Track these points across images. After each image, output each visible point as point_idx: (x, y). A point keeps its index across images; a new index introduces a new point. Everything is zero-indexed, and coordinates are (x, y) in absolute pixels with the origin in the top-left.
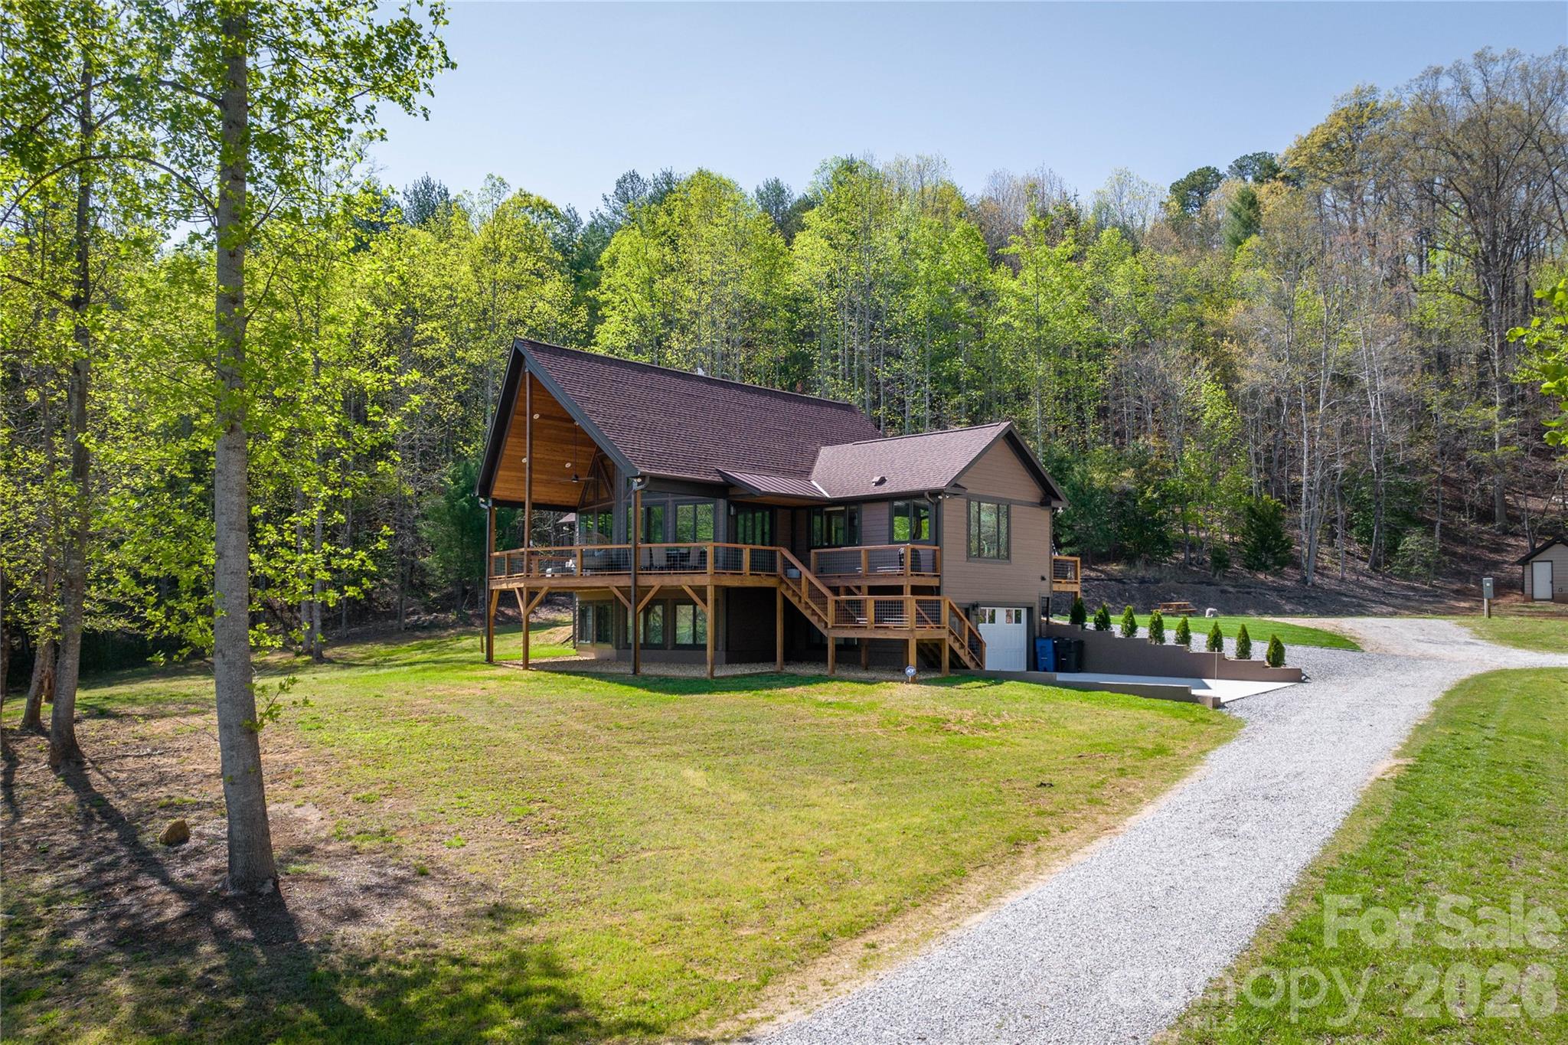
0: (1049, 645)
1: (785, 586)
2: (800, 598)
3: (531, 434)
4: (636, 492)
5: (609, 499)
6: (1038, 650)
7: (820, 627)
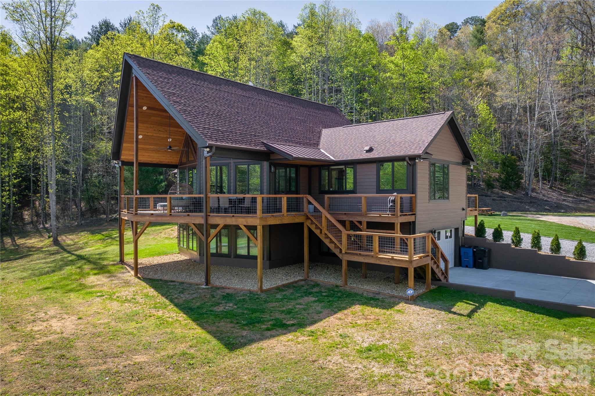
0: (470, 252)
1: (310, 221)
2: (321, 230)
3: (137, 118)
4: (206, 158)
5: (194, 161)
6: (462, 254)
7: (336, 252)
